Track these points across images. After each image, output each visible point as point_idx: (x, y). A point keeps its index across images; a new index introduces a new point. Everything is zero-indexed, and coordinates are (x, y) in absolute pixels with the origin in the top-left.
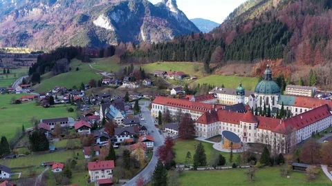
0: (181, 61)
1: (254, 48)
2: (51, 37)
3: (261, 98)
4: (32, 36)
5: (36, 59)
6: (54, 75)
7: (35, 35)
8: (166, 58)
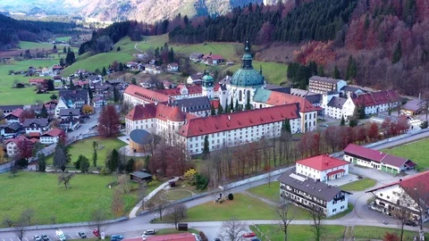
0: (230, 41)
1: (305, 25)
2: (153, 9)
3: (240, 92)
4: (135, 7)
5: (91, 36)
6: (92, 55)
7: (139, 6)
8: (214, 37)
